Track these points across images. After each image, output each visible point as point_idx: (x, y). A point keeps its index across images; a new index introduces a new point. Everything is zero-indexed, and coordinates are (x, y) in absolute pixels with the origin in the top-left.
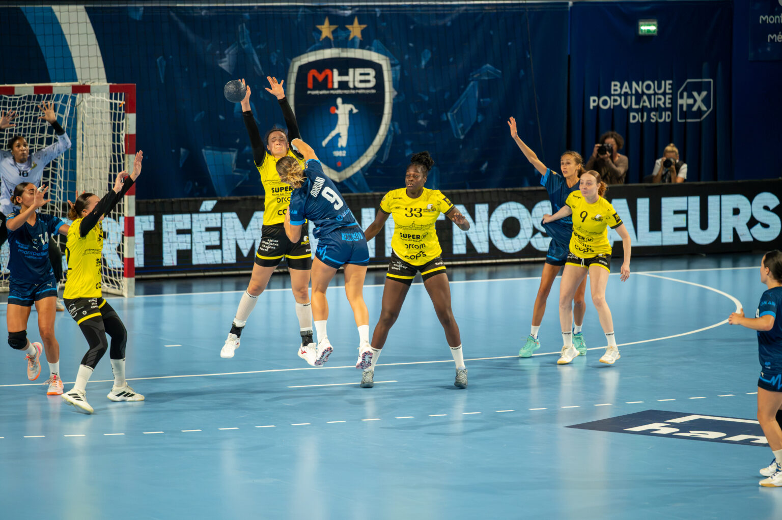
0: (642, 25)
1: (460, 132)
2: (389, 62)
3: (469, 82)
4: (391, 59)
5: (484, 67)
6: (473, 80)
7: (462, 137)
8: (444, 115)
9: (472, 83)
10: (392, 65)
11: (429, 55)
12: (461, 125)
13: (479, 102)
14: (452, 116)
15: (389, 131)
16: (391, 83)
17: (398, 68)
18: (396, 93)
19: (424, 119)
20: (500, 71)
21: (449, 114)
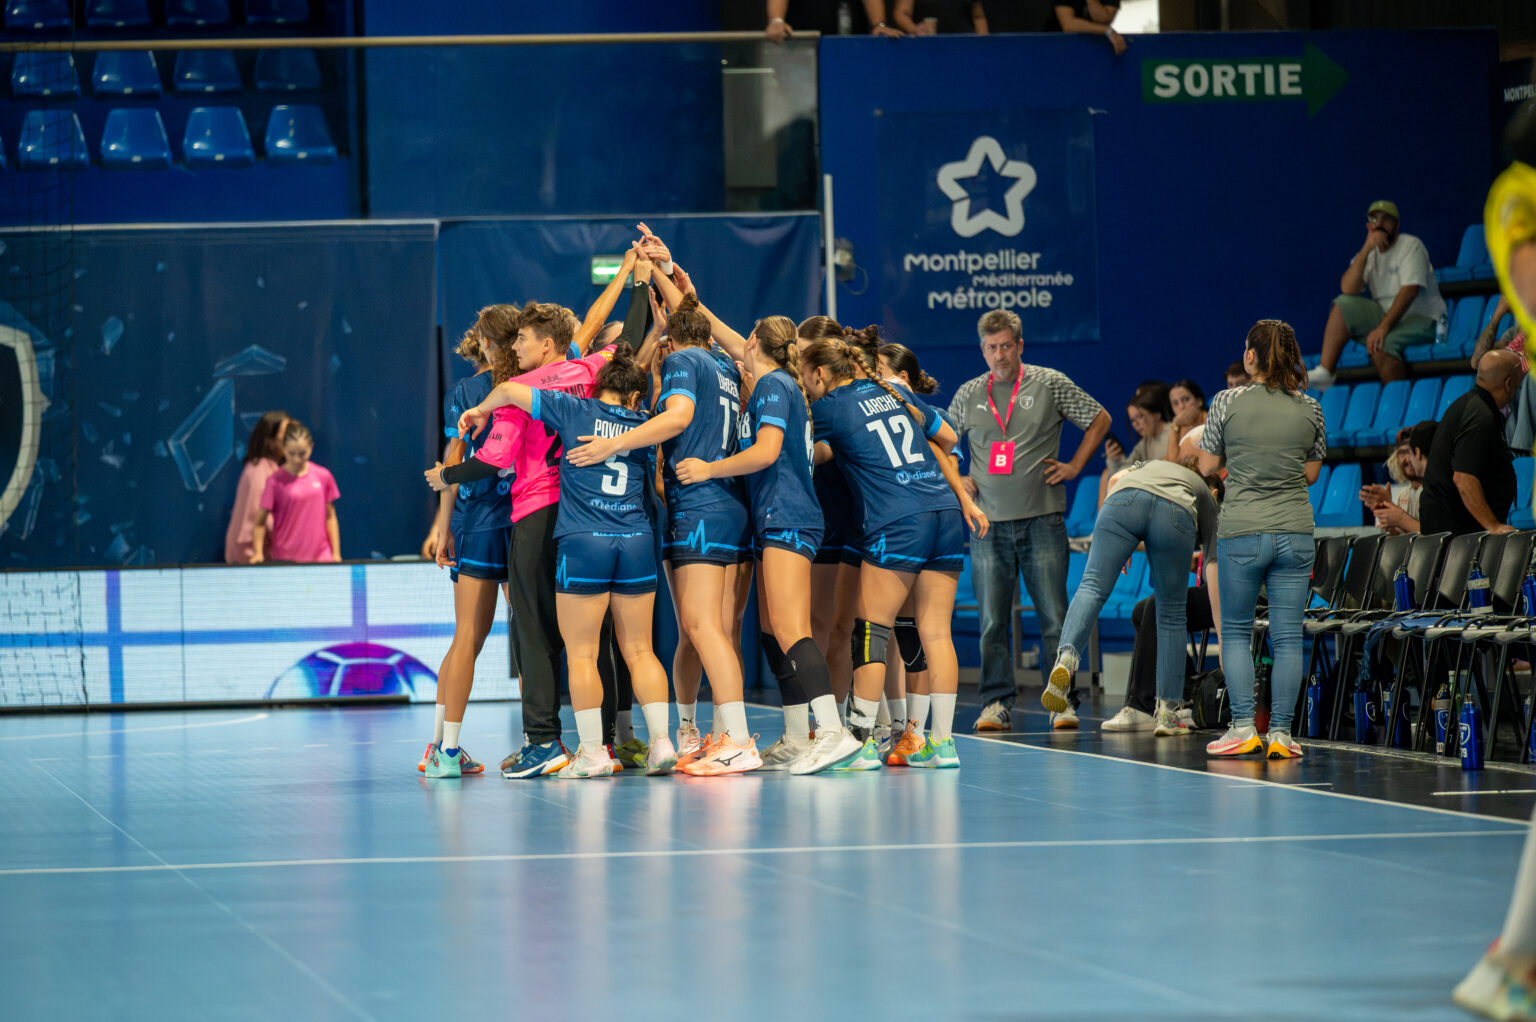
0: (598, 265)
1: (196, 477)
2: (29, 344)
3: (213, 382)
4: (33, 338)
5: (247, 351)
6: (223, 377)
7: (202, 488)
8: (161, 444)
9: (221, 383)
10: (36, 349)
11: (120, 329)
12: (200, 464)
13: (237, 418)
14: (179, 447)
15: (35, 475)
16: (37, 386)
17: (51, 353)
18: (47, 404)
19: (115, 452)
20: (283, 360)
21: (171, 444)
